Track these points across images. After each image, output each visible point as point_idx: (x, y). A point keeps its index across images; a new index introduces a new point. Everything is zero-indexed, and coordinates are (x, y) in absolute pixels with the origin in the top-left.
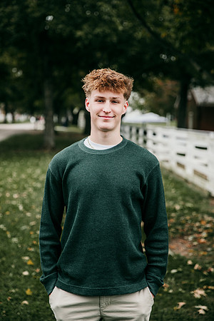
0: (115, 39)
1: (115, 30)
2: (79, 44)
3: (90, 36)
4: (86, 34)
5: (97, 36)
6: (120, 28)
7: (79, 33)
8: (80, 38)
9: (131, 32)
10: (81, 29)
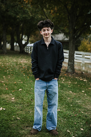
0: (29, 19)
1: (29, 16)
2: (18, 20)
3: (21, 18)
4: (20, 17)
5: (24, 17)
6: (31, 15)
7: (18, 16)
8: (18, 18)
9: (34, 17)
10: (18, 15)
